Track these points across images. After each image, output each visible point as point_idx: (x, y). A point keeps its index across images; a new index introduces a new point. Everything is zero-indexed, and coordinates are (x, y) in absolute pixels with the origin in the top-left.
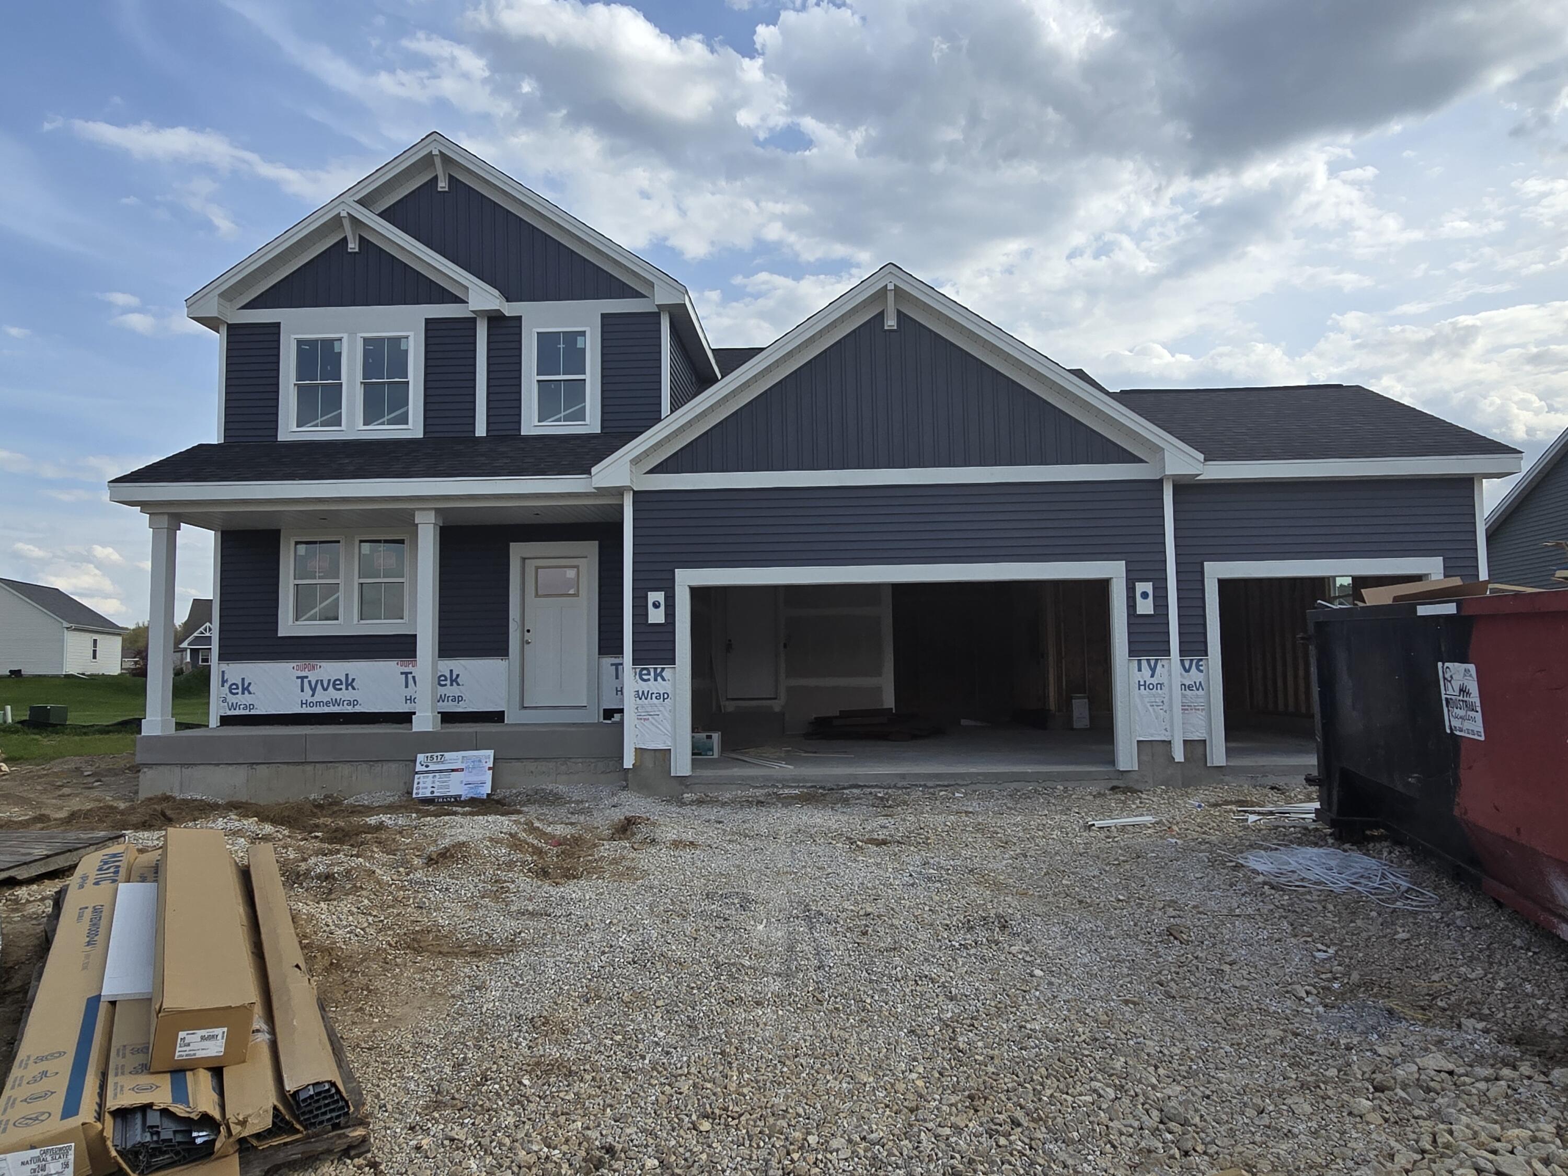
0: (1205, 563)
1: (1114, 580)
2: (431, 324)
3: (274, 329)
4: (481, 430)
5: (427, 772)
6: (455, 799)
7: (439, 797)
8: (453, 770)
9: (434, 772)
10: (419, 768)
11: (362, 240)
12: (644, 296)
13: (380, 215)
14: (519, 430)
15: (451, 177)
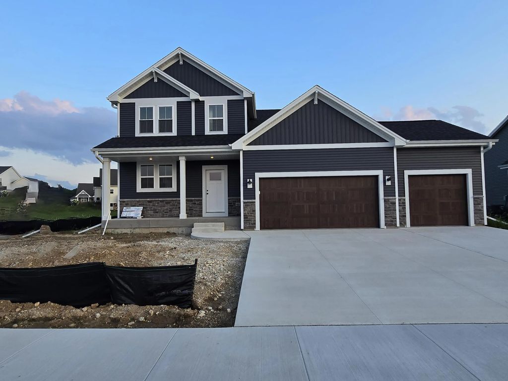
0: (404, 171)
1: (380, 175)
2: (178, 103)
3: (133, 104)
4: (193, 133)
5: (125, 211)
6: (131, 217)
8: (132, 211)
9: (127, 211)
10: (123, 210)
11: (158, 78)
12: (240, 95)
13: (164, 71)
14: (204, 133)
15: (184, 60)
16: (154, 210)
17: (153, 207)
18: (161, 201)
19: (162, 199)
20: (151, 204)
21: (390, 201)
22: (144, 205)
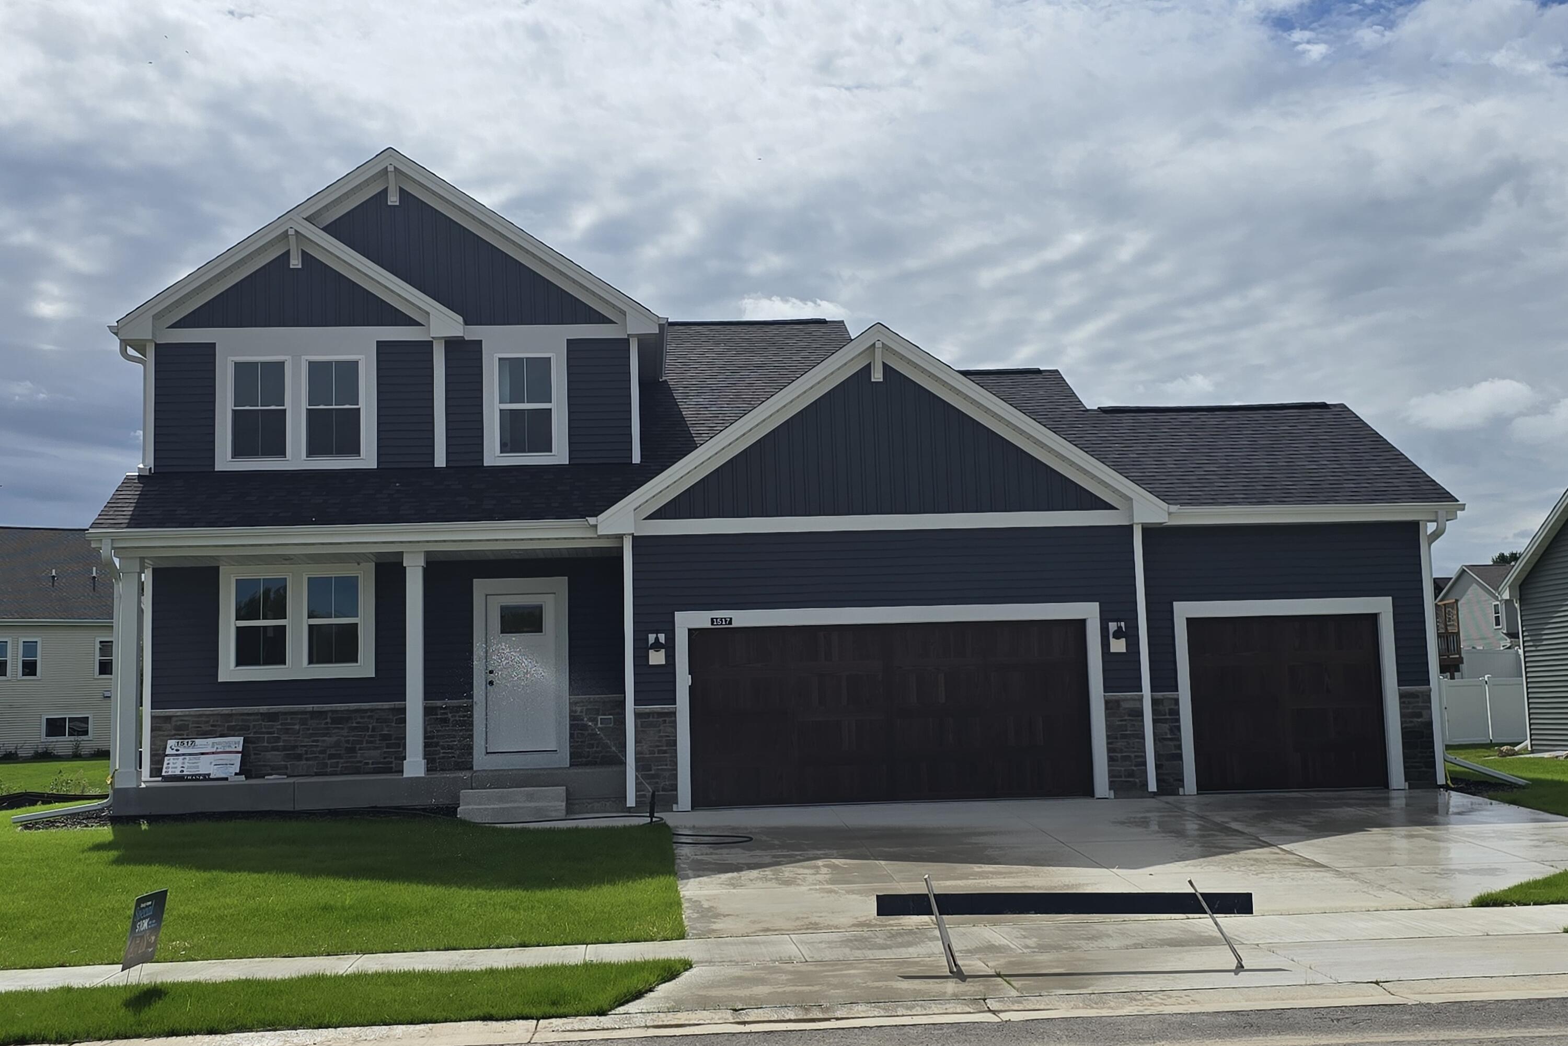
0: (1174, 603)
1: (1089, 620)
2: (383, 347)
3: (209, 349)
4: (440, 461)
5: (177, 755)
6: (205, 777)
7: (188, 775)
8: (203, 754)
9: (183, 755)
10: (168, 751)
11: (304, 254)
12: (612, 322)
13: (325, 229)
14: (482, 460)
15: (402, 191)
16: (285, 748)
17: (284, 737)
18: (313, 713)
19: (316, 707)
20: (277, 725)
21: (1125, 705)
22: (247, 728)
